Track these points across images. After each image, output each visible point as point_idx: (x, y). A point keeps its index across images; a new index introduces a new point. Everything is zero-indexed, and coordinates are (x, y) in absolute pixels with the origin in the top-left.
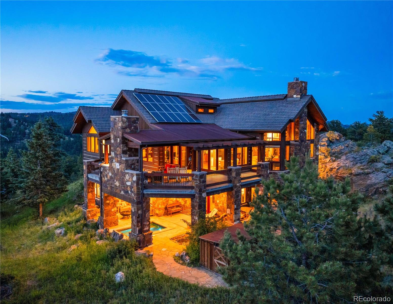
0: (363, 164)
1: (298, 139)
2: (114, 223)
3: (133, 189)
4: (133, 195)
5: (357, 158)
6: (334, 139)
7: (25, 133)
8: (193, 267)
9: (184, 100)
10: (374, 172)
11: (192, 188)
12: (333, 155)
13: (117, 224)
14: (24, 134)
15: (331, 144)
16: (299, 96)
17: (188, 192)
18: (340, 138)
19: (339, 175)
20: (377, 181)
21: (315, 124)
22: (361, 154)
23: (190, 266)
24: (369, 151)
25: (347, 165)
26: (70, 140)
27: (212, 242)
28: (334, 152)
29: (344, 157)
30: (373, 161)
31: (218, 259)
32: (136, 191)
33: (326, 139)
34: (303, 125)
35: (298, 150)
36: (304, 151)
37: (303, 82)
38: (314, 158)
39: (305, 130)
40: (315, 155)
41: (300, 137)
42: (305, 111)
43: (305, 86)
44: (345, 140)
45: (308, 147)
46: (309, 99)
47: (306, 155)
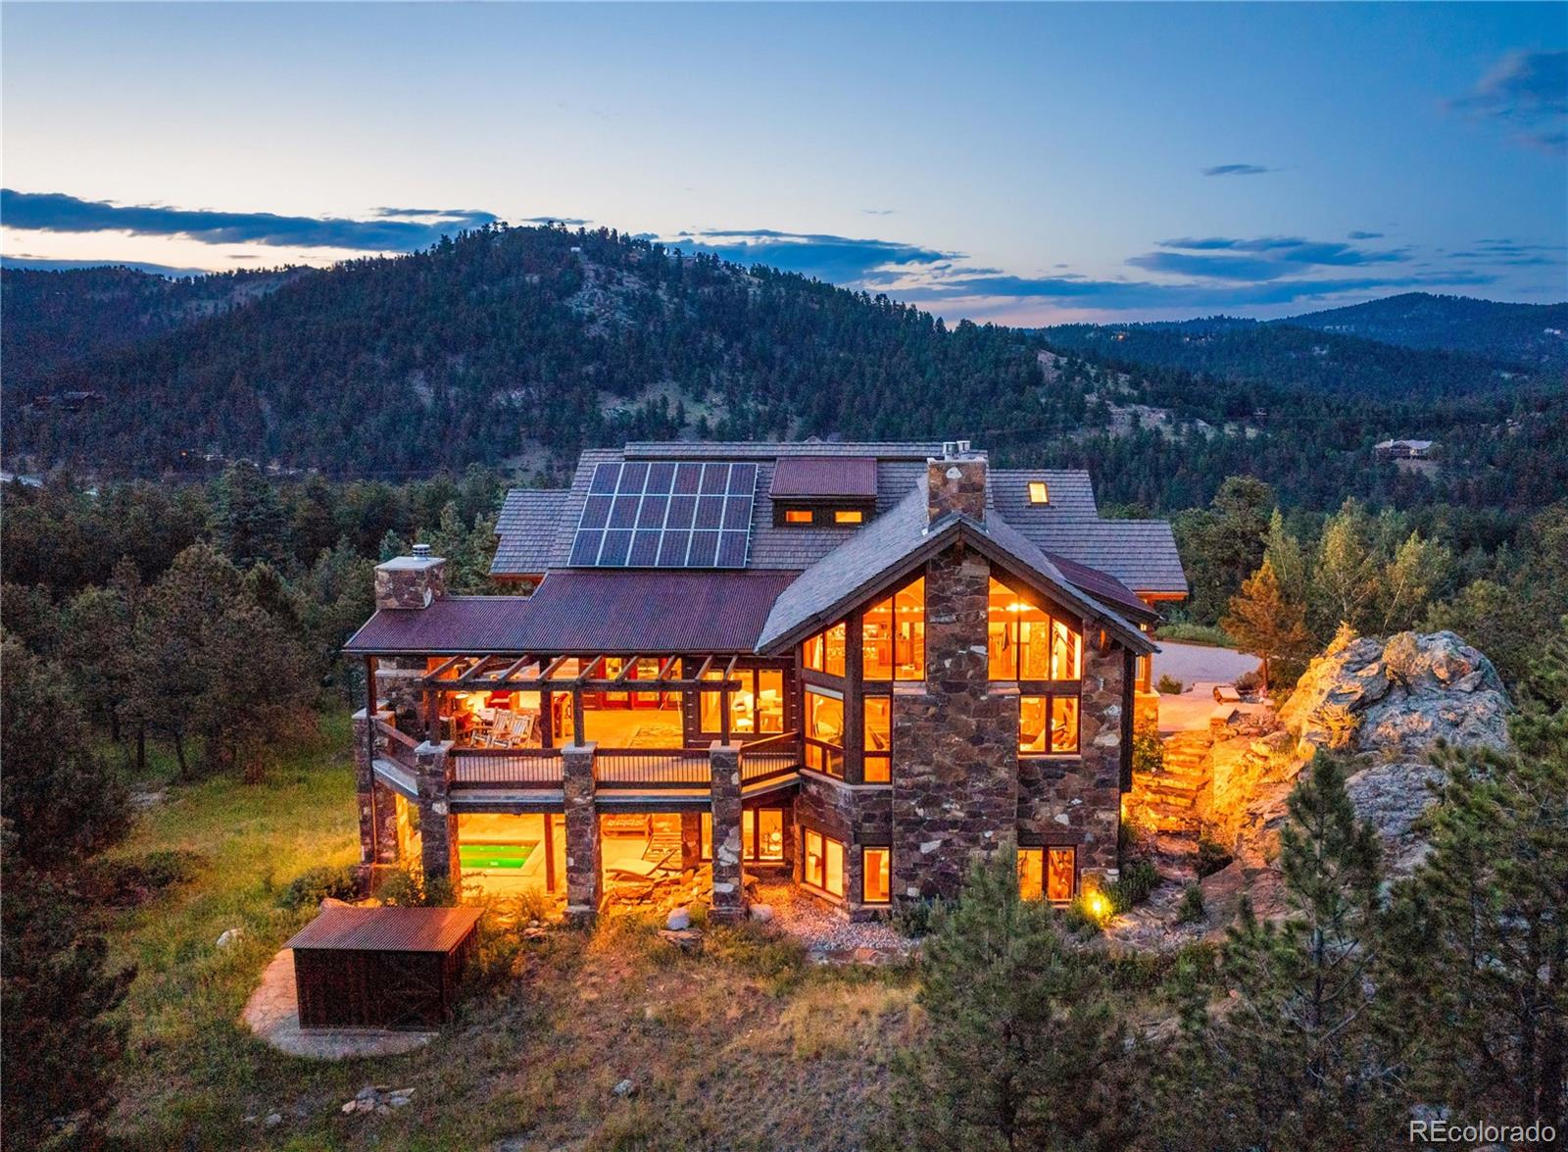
7: (1083, 403)
14: (1081, 408)
15: (1394, 697)
26: (1243, 439)
33: (1375, 667)
34: (957, 629)
35: (926, 720)
36: (967, 724)
37: (949, 466)
38: (1078, 757)
39: (974, 648)
40: (1090, 745)
41: (937, 671)
42: (972, 573)
43: (968, 477)
44: (1476, 689)
45: (1002, 713)
46: (938, 536)
47: (989, 740)
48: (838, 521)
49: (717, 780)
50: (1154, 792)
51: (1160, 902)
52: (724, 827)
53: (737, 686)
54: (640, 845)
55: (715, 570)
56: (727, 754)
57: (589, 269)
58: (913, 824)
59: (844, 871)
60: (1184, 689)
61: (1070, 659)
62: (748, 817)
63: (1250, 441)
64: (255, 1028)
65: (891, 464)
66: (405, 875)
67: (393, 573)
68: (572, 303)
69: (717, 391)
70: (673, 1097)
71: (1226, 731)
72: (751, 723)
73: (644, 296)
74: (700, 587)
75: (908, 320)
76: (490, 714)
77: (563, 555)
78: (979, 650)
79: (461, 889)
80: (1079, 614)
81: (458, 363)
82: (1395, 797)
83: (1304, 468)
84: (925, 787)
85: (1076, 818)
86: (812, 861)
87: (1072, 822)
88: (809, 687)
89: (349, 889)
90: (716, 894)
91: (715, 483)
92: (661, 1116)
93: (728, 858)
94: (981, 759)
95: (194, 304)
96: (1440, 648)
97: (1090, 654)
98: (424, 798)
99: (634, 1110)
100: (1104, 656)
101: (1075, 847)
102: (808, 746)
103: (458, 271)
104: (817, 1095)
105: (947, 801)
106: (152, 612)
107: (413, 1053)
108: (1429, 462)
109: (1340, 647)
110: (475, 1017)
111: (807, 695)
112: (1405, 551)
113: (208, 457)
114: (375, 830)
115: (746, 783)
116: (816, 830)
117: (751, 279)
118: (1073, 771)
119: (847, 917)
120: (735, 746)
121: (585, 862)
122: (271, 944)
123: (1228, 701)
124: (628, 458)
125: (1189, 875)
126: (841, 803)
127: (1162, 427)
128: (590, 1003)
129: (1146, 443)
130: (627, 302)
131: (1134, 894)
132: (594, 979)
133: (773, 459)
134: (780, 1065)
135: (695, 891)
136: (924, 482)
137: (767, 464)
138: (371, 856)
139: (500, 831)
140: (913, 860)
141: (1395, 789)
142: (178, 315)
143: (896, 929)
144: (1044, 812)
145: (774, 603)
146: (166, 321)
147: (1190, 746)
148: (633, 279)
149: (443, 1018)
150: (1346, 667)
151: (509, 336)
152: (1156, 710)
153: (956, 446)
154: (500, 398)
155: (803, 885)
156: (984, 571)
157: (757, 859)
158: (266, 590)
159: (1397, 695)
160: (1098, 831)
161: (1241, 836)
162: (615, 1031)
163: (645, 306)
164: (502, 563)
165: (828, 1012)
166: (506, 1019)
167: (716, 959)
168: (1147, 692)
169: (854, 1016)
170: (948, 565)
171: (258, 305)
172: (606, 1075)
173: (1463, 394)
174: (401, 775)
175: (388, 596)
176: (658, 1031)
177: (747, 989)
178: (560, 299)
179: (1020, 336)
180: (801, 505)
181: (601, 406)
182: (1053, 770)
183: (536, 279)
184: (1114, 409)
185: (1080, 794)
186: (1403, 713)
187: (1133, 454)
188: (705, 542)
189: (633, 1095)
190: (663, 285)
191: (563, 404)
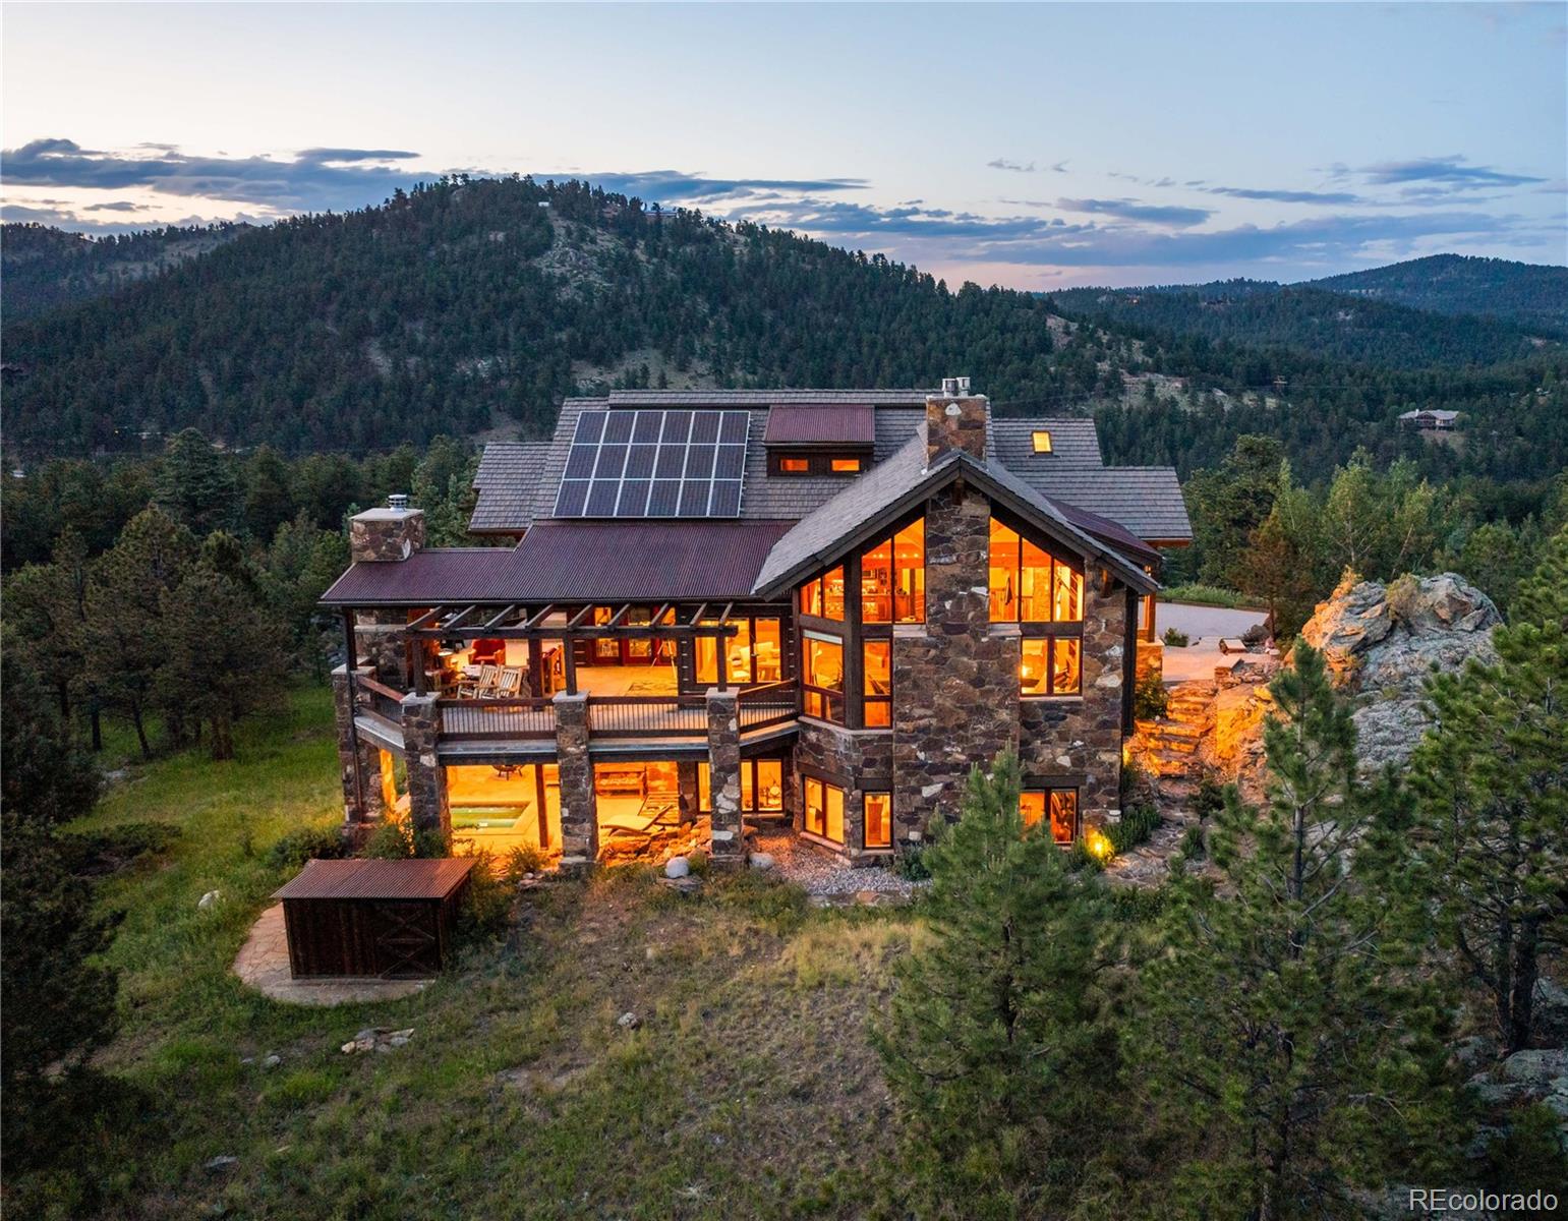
7: (1095, 372)
14: (1093, 377)
26: (1262, 409)
33: (1378, 608)
34: (956, 570)
35: (927, 662)
36: (968, 667)
37: (948, 403)
38: (1080, 698)
39: (975, 589)
40: (1092, 686)
41: (937, 613)
42: (972, 512)
43: (968, 414)
44: (1477, 627)
45: (1002, 654)
46: (938, 473)
47: (990, 683)
48: (835, 468)
49: (714, 727)
50: (1157, 739)
51: (1161, 842)
52: (722, 774)
53: (733, 632)
54: (637, 803)
55: (708, 520)
56: (723, 700)
57: (559, 225)
58: (913, 768)
59: (845, 817)
60: (1190, 643)
61: (1073, 604)
62: (746, 767)
63: (1269, 411)
64: (246, 980)
65: (890, 412)
66: (394, 828)
67: (368, 523)
68: (542, 264)
69: (702, 358)
70: (678, 1026)
71: (1231, 680)
72: (748, 675)
73: (620, 256)
74: (692, 538)
75: (907, 282)
76: (475, 671)
77: (548, 504)
78: (980, 591)
79: (452, 842)
80: (1082, 553)
81: (418, 330)
82: (1393, 732)
83: (1327, 441)
84: (925, 730)
85: (1078, 761)
86: (812, 812)
87: (1073, 764)
88: (808, 634)
89: (335, 850)
90: (714, 842)
91: (705, 431)
92: (664, 1043)
93: (726, 805)
94: (981, 701)
95: (119, 267)
96: (1443, 586)
97: (1092, 595)
98: (412, 749)
99: (638, 1040)
100: (1105, 595)
101: (1077, 788)
102: (807, 693)
103: (415, 228)
104: (820, 1020)
105: (949, 745)
106: (104, 582)
107: (412, 999)
108: (1455, 433)
109: (1345, 591)
110: (474, 962)
111: (805, 641)
112: (1415, 498)
113: (144, 435)
114: (359, 787)
115: (744, 730)
116: (815, 778)
117: (738, 237)
118: (1075, 712)
119: (848, 863)
120: (733, 692)
121: (580, 814)
122: (257, 904)
123: (1234, 651)
124: (613, 407)
125: (1192, 817)
126: (842, 749)
127: (1178, 397)
128: (590, 946)
129: (1161, 414)
130: (602, 264)
131: (1134, 836)
132: (593, 925)
133: (766, 407)
134: (783, 996)
135: (693, 843)
136: (922, 429)
137: (760, 413)
138: (359, 815)
139: (488, 793)
140: (915, 804)
141: (1394, 724)
142: (103, 279)
143: (898, 873)
144: (1047, 754)
145: (769, 550)
146: (88, 286)
147: (1195, 694)
148: (607, 237)
149: (439, 966)
150: (1350, 609)
151: (472, 299)
152: (1160, 659)
153: (956, 382)
154: (464, 368)
155: (803, 834)
156: (981, 510)
157: (756, 810)
158: (226, 558)
159: (1399, 635)
160: (1099, 772)
161: (1242, 776)
162: (614, 972)
163: (623, 267)
164: (484, 517)
165: (831, 946)
166: (504, 964)
167: (717, 904)
168: (1151, 640)
169: (857, 949)
170: (948, 505)
171: (192, 266)
172: (608, 1010)
173: (1492, 362)
174: (387, 731)
175: (365, 548)
176: (660, 969)
177: (749, 929)
178: (528, 257)
179: (1028, 300)
180: (796, 452)
181: (576, 376)
182: (1055, 713)
183: (501, 236)
184: (1127, 378)
185: (1081, 736)
186: (1404, 653)
187: (1146, 427)
188: (696, 493)
189: (637, 1027)
190: (641, 243)
191: (534, 375)
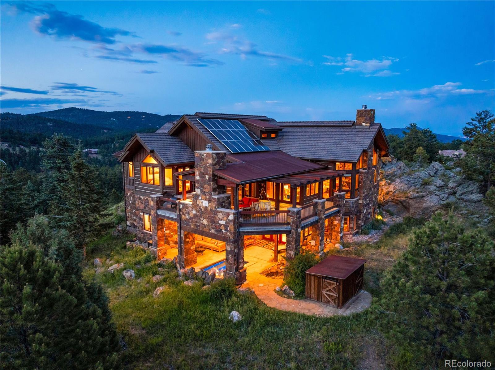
0: (417, 187)
1: (366, 167)
2: (194, 261)
3: (228, 228)
4: (229, 234)
5: (411, 180)
6: (387, 160)
8: (300, 300)
9: (244, 124)
10: (428, 195)
11: (288, 224)
12: (387, 177)
13: (196, 262)
15: (384, 166)
16: (368, 125)
17: (284, 228)
18: (392, 160)
19: (396, 199)
20: (432, 204)
21: (378, 150)
22: (414, 177)
23: (296, 299)
24: (421, 174)
25: (402, 188)
27: (320, 276)
28: (388, 175)
29: (398, 180)
30: (425, 184)
31: (327, 291)
32: (233, 230)
35: (366, 178)
36: (370, 178)
39: (372, 158)
40: (377, 180)
41: (368, 164)
45: (373, 174)
47: (372, 181)
48: (272, 136)
59: (350, 224)
67: (217, 154)
84: (365, 195)
90: (340, 237)
98: (297, 228)
105: (367, 199)
108: (98, 155)
118: (375, 187)
121: (323, 238)
126: (351, 205)
127: (9, 149)
140: (363, 215)
175: (215, 165)
